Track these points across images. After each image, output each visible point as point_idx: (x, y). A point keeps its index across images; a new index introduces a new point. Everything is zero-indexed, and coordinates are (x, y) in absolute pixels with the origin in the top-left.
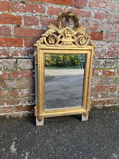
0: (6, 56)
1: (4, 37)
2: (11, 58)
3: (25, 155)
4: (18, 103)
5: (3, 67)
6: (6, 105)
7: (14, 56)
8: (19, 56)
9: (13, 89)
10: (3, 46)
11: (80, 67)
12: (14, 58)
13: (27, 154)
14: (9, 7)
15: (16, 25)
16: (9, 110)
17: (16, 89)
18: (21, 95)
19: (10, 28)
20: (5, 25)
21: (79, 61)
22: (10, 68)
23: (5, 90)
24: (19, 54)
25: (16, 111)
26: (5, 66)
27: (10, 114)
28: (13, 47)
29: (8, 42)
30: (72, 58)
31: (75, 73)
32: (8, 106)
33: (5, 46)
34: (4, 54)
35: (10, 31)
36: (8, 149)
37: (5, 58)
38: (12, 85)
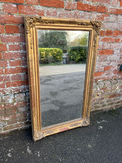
0: (18, 92)
1: (17, 81)
2: (21, 93)
5: (17, 100)
6: (19, 122)
7: (23, 91)
8: (26, 91)
10: (16, 86)
11: (63, 63)
13: (38, 153)
14: (20, 63)
15: (25, 73)
16: (20, 125)
17: (25, 112)
18: (28, 115)
19: (21, 75)
20: (18, 74)
21: (61, 57)
22: (22, 100)
23: (18, 113)
24: (27, 89)
25: (25, 125)
26: (19, 99)
27: (21, 127)
28: (23, 86)
29: (20, 83)
30: (55, 54)
31: (59, 71)
32: (20, 123)
33: (17, 86)
34: (16, 91)
35: (21, 77)
36: (26, 152)
37: (17, 93)
38: (23, 110)
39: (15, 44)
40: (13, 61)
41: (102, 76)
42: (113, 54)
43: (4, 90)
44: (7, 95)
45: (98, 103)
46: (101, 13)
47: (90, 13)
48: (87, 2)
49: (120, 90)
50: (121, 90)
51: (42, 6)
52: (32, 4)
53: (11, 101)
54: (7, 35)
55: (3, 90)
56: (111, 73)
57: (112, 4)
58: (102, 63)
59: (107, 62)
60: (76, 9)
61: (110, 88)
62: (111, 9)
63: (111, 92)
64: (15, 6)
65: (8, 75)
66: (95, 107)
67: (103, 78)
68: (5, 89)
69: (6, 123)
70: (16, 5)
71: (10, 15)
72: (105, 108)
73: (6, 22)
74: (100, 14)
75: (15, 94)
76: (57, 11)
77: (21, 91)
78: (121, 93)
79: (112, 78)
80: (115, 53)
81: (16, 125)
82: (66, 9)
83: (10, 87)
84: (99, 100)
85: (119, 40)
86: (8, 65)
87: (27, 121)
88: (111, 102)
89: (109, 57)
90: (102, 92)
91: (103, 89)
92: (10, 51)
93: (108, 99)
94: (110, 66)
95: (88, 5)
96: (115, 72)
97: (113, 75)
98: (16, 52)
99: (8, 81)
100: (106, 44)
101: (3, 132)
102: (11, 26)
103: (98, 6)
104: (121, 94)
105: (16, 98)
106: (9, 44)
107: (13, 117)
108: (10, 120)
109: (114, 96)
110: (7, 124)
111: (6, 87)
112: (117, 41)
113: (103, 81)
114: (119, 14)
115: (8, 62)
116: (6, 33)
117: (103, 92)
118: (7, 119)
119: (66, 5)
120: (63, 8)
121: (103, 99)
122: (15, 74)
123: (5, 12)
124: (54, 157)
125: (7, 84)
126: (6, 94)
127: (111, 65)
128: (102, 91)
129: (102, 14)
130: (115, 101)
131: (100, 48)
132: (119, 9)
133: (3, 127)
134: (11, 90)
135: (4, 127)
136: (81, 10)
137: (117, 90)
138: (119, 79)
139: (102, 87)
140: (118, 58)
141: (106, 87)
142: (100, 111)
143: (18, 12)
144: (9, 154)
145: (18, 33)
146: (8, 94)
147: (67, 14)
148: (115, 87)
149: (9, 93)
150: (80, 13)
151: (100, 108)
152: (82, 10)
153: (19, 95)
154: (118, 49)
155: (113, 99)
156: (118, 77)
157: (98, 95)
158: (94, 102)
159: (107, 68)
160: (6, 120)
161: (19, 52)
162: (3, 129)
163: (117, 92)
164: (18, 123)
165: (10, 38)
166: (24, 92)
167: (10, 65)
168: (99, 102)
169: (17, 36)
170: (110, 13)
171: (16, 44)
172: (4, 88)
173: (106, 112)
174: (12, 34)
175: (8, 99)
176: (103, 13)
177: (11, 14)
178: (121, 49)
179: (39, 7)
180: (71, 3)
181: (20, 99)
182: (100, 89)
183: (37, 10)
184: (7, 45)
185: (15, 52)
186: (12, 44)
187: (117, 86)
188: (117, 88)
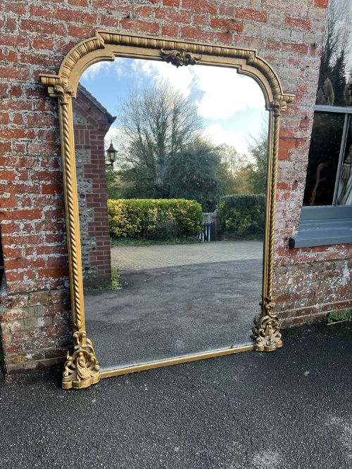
49: (296, 287)
50: (298, 287)
61: (274, 281)
63: (278, 288)
78: (300, 293)
88: (283, 312)
93: (274, 304)
96: (280, 250)
97: (277, 256)
104: (300, 295)
109: (285, 297)
130: (290, 310)
137: (290, 287)
138: (291, 265)
140: (282, 226)
148: (284, 279)
154: (278, 211)
155: (284, 304)
156: (289, 261)
163: (290, 289)
178: (284, 211)
187: (288, 277)
188: (290, 282)
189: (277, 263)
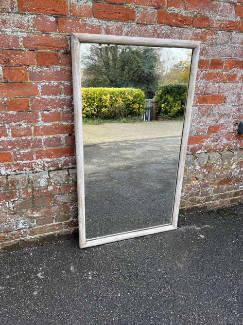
0: (55, 168)
1: (54, 148)
2: (61, 169)
3: (88, 274)
4: (69, 219)
5: (53, 182)
7: (64, 167)
8: (69, 166)
9: (65, 203)
10: (52, 158)
12: (64, 169)
13: (90, 273)
14: (60, 117)
15: (67, 135)
16: (57, 228)
17: (67, 203)
18: (72, 210)
19: (60, 138)
20: (55, 136)
22: (61, 182)
23: (54, 206)
24: (70, 164)
25: (66, 228)
26: (56, 180)
27: (59, 232)
28: (63, 157)
29: (58, 152)
32: (57, 223)
33: (54, 158)
34: (52, 166)
35: (61, 141)
37: (54, 170)
38: (62, 200)
39: (52, 84)
40: (48, 113)
41: (204, 144)
42: (225, 103)
43: (32, 163)
44: (36, 172)
45: (197, 194)
46: (201, 29)
47: (180, 29)
48: (176, 10)
49: (238, 171)
50: (240, 171)
51: (97, 18)
52: (81, 16)
53: (43, 183)
54: (39, 69)
55: (29, 163)
56: (221, 138)
57: (221, 12)
58: (204, 119)
59: (213, 118)
60: (155, 22)
61: (219, 165)
62: (220, 21)
63: (222, 173)
64: (52, 19)
65: (39, 137)
66: (191, 200)
67: (206, 147)
68: (33, 161)
69: (33, 222)
70: (54, 19)
71: (44, 35)
72: (210, 204)
73: (39, 47)
74: (199, 30)
75: (50, 171)
76: (124, 26)
77: (60, 167)
78: (241, 177)
79: (223, 148)
80: (228, 101)
81: (50, 226)
82: (138, 23)
83: (42, 158)
84: (199, 188)
85: (234, 76)
86: (40, 119)
87: (70, 220)
88: (222, 194)
89: (217, 108)
90: (204, 173)
91: (206, 167)
92: (43, 97)
93: (216, 187)
94: (219, 125)
95: (177, 14)
96: (229, 135)
97: (225, 141)
98: (54, 97)
99: (39, 148)
100: (210, 84)
101: (29, 237)
102: (46, 54)
103: (196, 16)
104: (240, 179)
105: (52, 178)
106: (42, 84)
107: (46, 212)
108: (41, 216)
109: (227, 180)
110: (35, 223)
111: (35, 157)
112: (232, 78)
113: (205, 153)
114: (235, 30)
115: (39, 114)
116: (38, 65)
117: (207, 173)
118: (36, 215)
119: (138, 15)
120: (134, 20)
121: (206, 186)
122: (51, 137)
123: (37, 30)
124: (117, 281)
125: (37, 152)
126: (35, 170)
127: (220, 123)
128: (205, 171)
129: (203, 30)
130: (229, 192)
131: (199, 92)
132: (234, 20)
133: (29, 228)
134: (44, 164)
135: (31, 229)
136: (165, 24)
137: (233, 171)
138: (236, 150)
139: (205, 163)
140: (235, 109)
141: (212, 164)
142: (201, 208)
143: (57, 30)
144: (40, 274)
145: (56, 65)
146: (38, 171)
147: (140, 31)
148: (229, 164)
149: (40, 170)
150: (163, 30)
151: (201, 203)
152: (168, 25)
153: (58, 172)
154: (234, 94)
155: (225, 187)
156: (235, 146)
157: (197, 179)
158: (190, 192)
159: (213, 129)
160: (34, 216)
161: (58, 97)
162: (28, 232)
163: (233, 173)
164: (54, 223)
165: (44, 74)
166: (66, 169)
167: (42, 120)
168: (199, 192)
169: (55, 70)
170: (216, 27)
171: (54, 85)
172: (33, 159)
173: (212, 211)
174: (47, 67)
175: (39, 180)
176: (204, 28)
177: (47, 34)
178: (239, 93)
179: (92, 21)
180: (147, 13)
181: (59, 179)
182: (200, 167)
183: (89, 26)
184: (39, 86)
185: (51, 97)
186: (47, 84)
187: (232, 162)
188: (233, 167)
189: (224, 148)
